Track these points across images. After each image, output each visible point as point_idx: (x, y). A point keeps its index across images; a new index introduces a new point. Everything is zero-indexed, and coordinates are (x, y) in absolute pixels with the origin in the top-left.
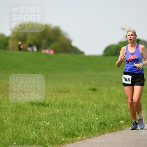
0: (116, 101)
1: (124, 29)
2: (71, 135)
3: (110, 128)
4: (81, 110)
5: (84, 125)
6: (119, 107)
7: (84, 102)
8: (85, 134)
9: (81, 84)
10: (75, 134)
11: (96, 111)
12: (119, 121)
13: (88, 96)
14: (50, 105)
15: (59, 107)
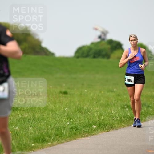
0: (88, 105)
1: (96, 29)
2: (41, 141)
3: (81, 133)
4: (51, 114)
5: (54, 130)
6: (91, 111)
7: (54, 106)
8: (56, 139)
9: (51, 87)
10: (45, 139)
11: (67, 115)
12: (91, 125)
13: (58, 99)
14: (18, 108)
15: (28, 111)
